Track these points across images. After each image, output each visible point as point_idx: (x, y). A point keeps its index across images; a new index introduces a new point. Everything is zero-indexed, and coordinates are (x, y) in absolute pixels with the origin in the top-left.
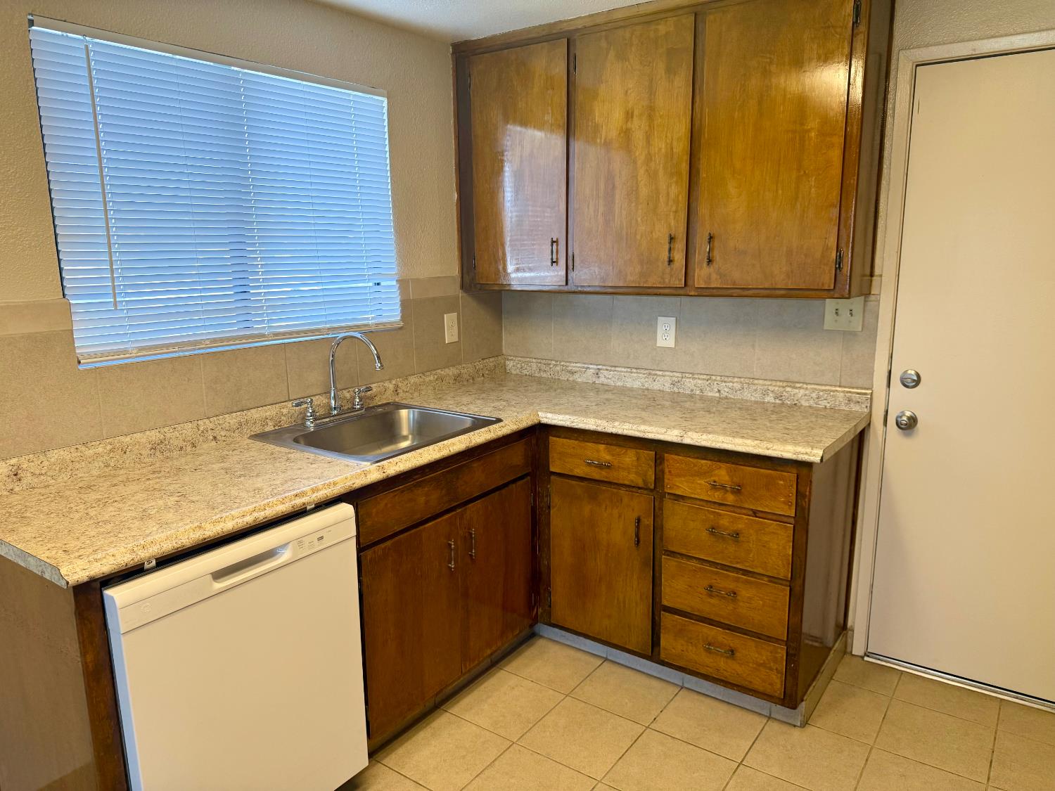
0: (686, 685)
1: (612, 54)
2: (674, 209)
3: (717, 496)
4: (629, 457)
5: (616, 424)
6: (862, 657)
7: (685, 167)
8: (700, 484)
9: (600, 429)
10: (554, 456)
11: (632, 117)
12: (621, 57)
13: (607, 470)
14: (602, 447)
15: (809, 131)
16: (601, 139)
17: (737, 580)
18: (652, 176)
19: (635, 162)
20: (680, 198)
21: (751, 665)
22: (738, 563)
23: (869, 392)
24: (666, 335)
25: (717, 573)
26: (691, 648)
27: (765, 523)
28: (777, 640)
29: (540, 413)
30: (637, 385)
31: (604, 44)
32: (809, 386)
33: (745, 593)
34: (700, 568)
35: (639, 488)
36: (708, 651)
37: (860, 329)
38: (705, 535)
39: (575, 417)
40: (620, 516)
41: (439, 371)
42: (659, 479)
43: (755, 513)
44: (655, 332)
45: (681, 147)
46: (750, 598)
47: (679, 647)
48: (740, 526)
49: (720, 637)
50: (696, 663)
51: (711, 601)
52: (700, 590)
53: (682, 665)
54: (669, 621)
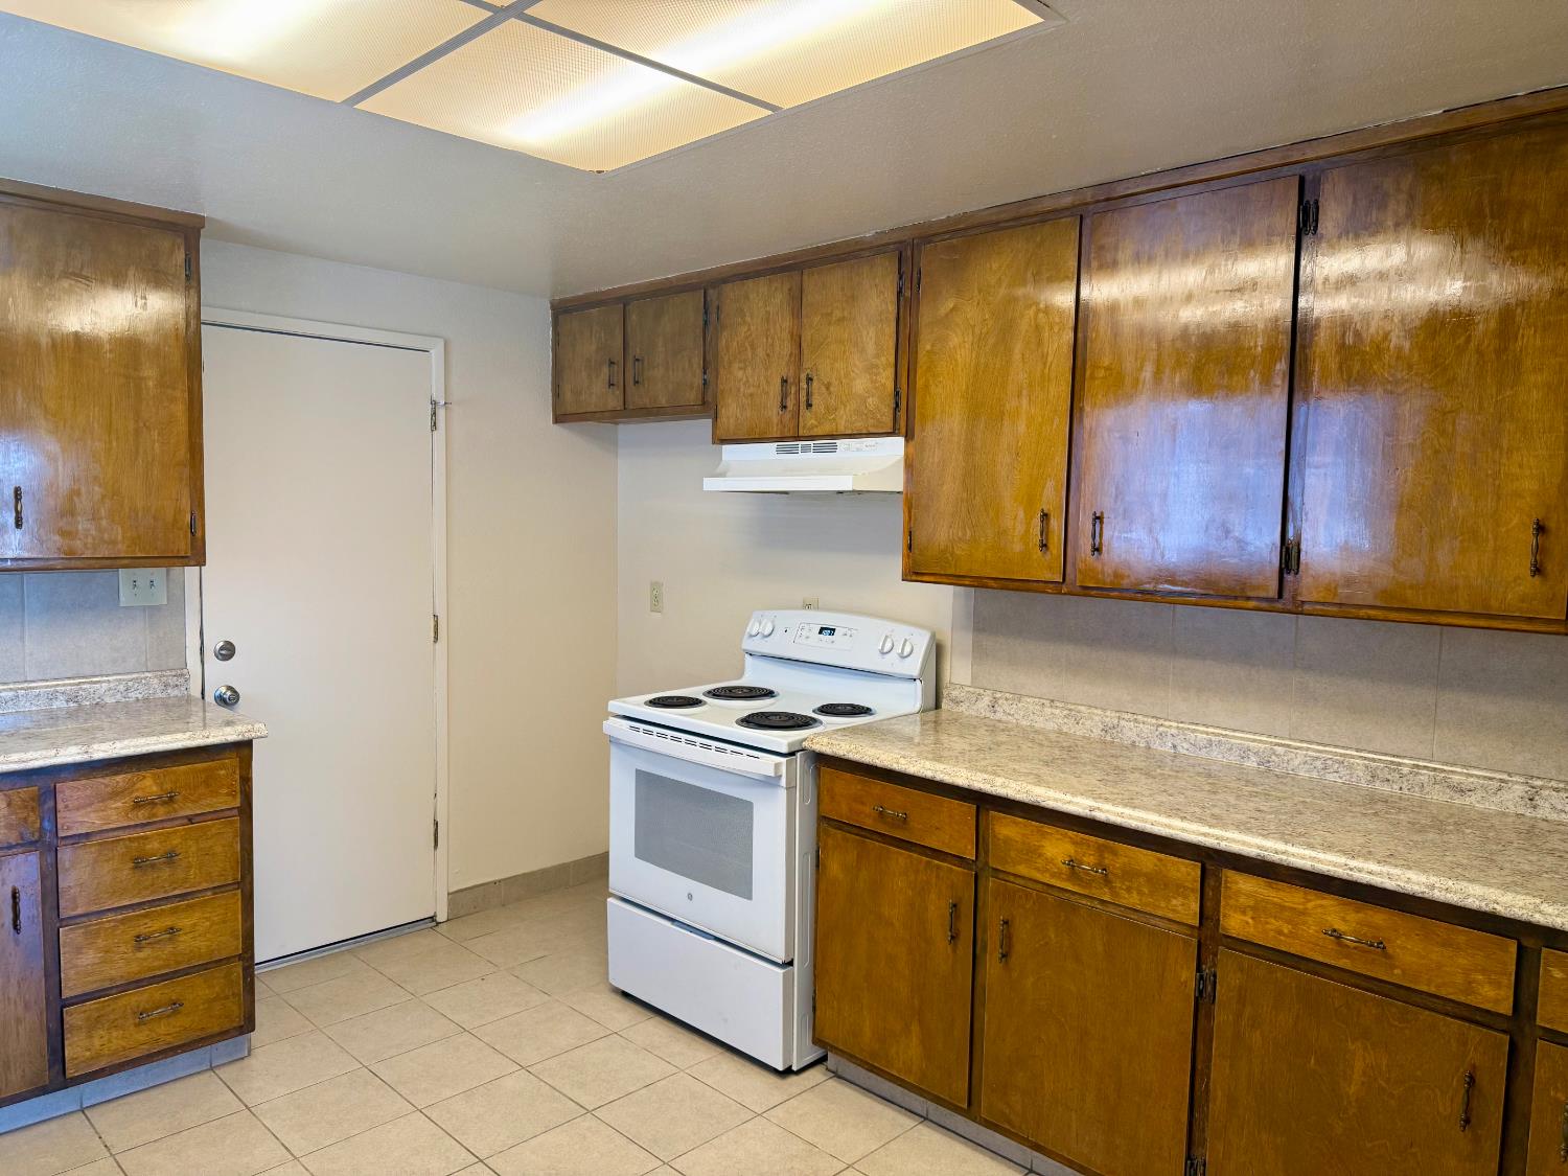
0: (86, 1105)
3: (141, 816)
8: (115, 809)
15: (144, 378)
21: (201, 1007)
22: (175, 889)
23: (184, 672)
26: (115, 1034)
27: (205, 827)
28: (229, 960)
32: (111, 678)
33: (186, 921)
34: (122, 920)
36: (141, 1023)
37: (165, 603)
38: (126, 872)
42: (49, 823)
43: (192, 819)
46: (194, 925)
47: (97, 1042)
48: (175, 842)
49: (157, 996)
50: (124, 1049)
51: (141, 955)
52: (123, 949)
53: (103, 1064)
54: (73, 1016)
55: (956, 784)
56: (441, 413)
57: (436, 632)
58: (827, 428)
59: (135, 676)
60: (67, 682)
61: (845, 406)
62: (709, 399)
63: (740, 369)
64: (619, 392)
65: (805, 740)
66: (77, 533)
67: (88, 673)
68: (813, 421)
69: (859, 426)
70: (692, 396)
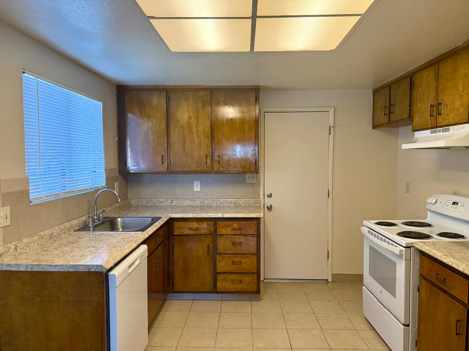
0: (223, 299)
1: (183, 98)
2: (207, 147)
3: (234, 232)
4: (205, 225)
5: (200, 214)
6: (264, 281)
7: (209, 135)
8: (229, 230)
9: (194, 217)
10: (175, 228)
11: (191, 119)
12: (187, 100)
13: (197, 230)
14: (195, 223)
15: (245, 128)
16: (180, 124)
17: (241, 257)
18: (199, 137)
19: (193, 132)
20: (209, 144)
21: (247, 284)
22: (241, 252)
23: (259, 200)
24: (197, 187)
25: (235, 257)
26: (227, 284)
27: (249, 238)
28: (254, 273)
29: (169, 215)
30: (187, 204)
31: (180, 95)
32: (243, 200)
33: (244, 261)
34: (229, 256)
35: (208, 235)
36: (233, 283)
37: (256, 182)
38: (231, 245)
39: (184, 214)
40: (201, 246)
41: (114, 205)
42: (215, 230)
43: (245, 235)
44: (193, 186)
45: (208, 129)
46: (245, 262)
47: (223, 285)
48: (241, 240)
49: (237, 278)
50: (229, 288)
51: (233, 266)
52: (229, 264)
53: (224, 290)
54: (219, 277)
55: (459, 270)
56: (332, 129)
57: (329, 195)
58: (446, 122)
59: (248, 200)
60: (234, 200)
61: (452, 113)
62: (411, 116)
63: (420, 103)
64: (387, 116)
65: (414, 243)
66: (230, 165)
67: (239, 198)
68: (441, 120)
69: (456, 120)
70: (406, 115)
